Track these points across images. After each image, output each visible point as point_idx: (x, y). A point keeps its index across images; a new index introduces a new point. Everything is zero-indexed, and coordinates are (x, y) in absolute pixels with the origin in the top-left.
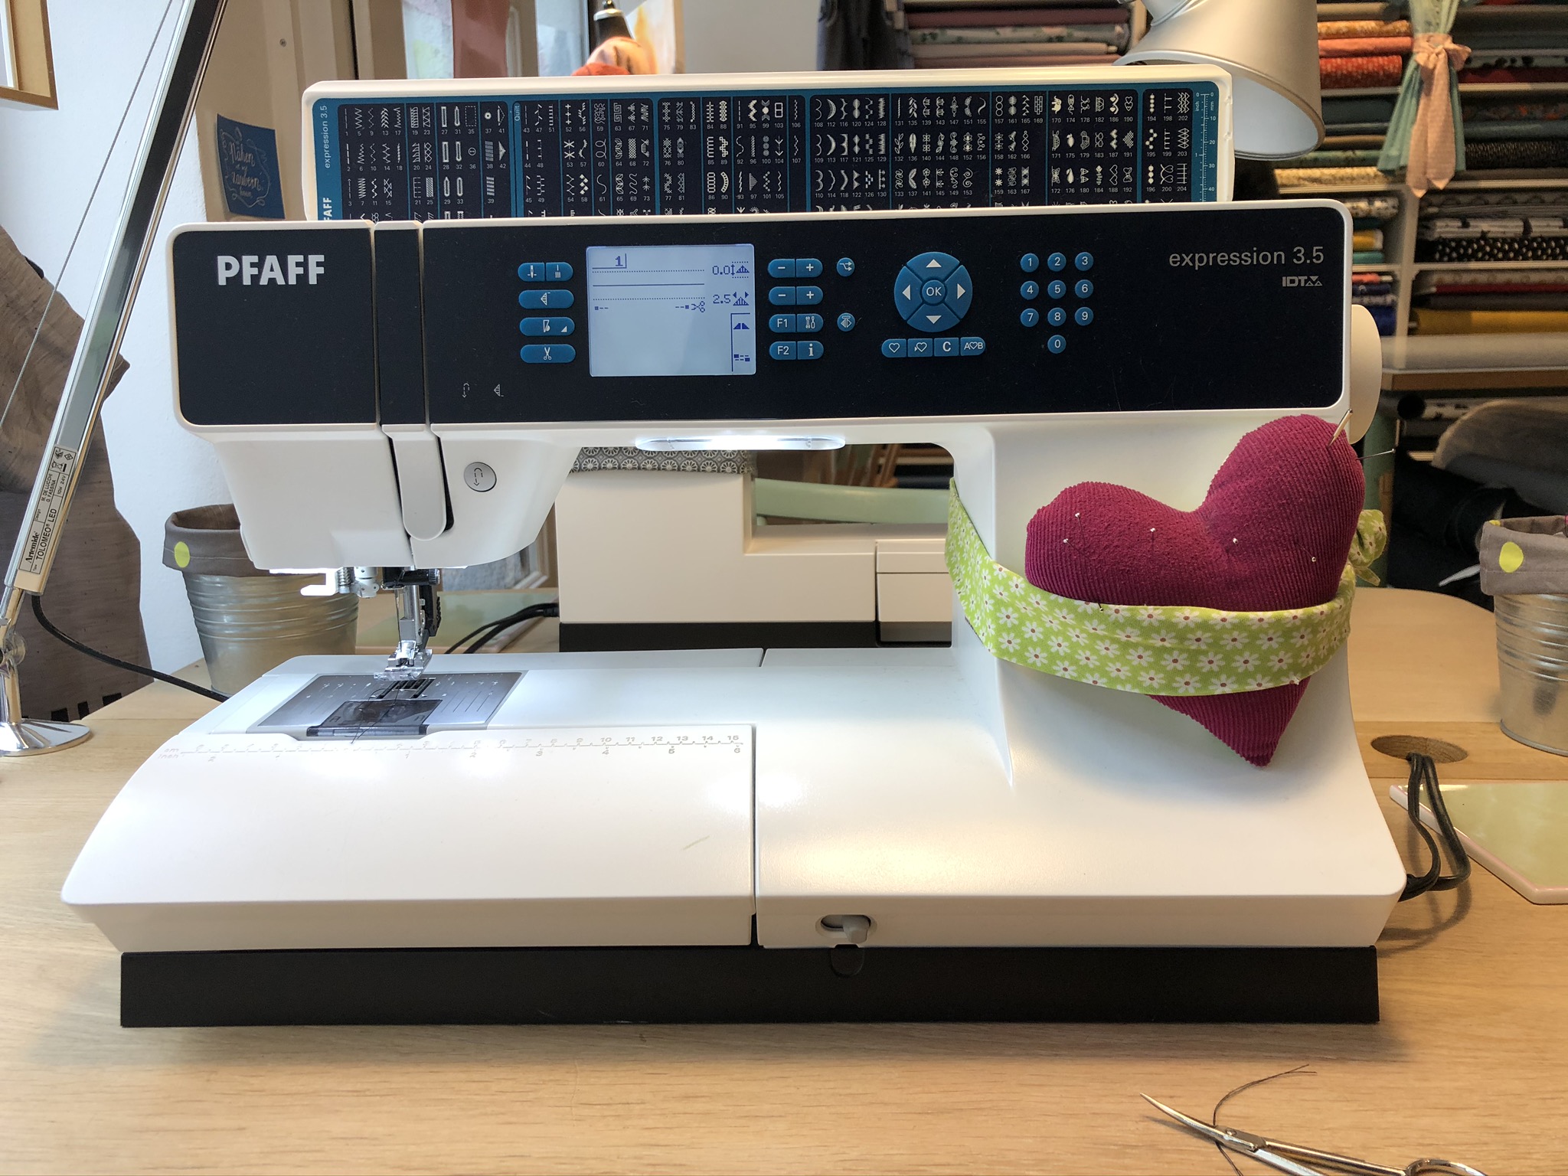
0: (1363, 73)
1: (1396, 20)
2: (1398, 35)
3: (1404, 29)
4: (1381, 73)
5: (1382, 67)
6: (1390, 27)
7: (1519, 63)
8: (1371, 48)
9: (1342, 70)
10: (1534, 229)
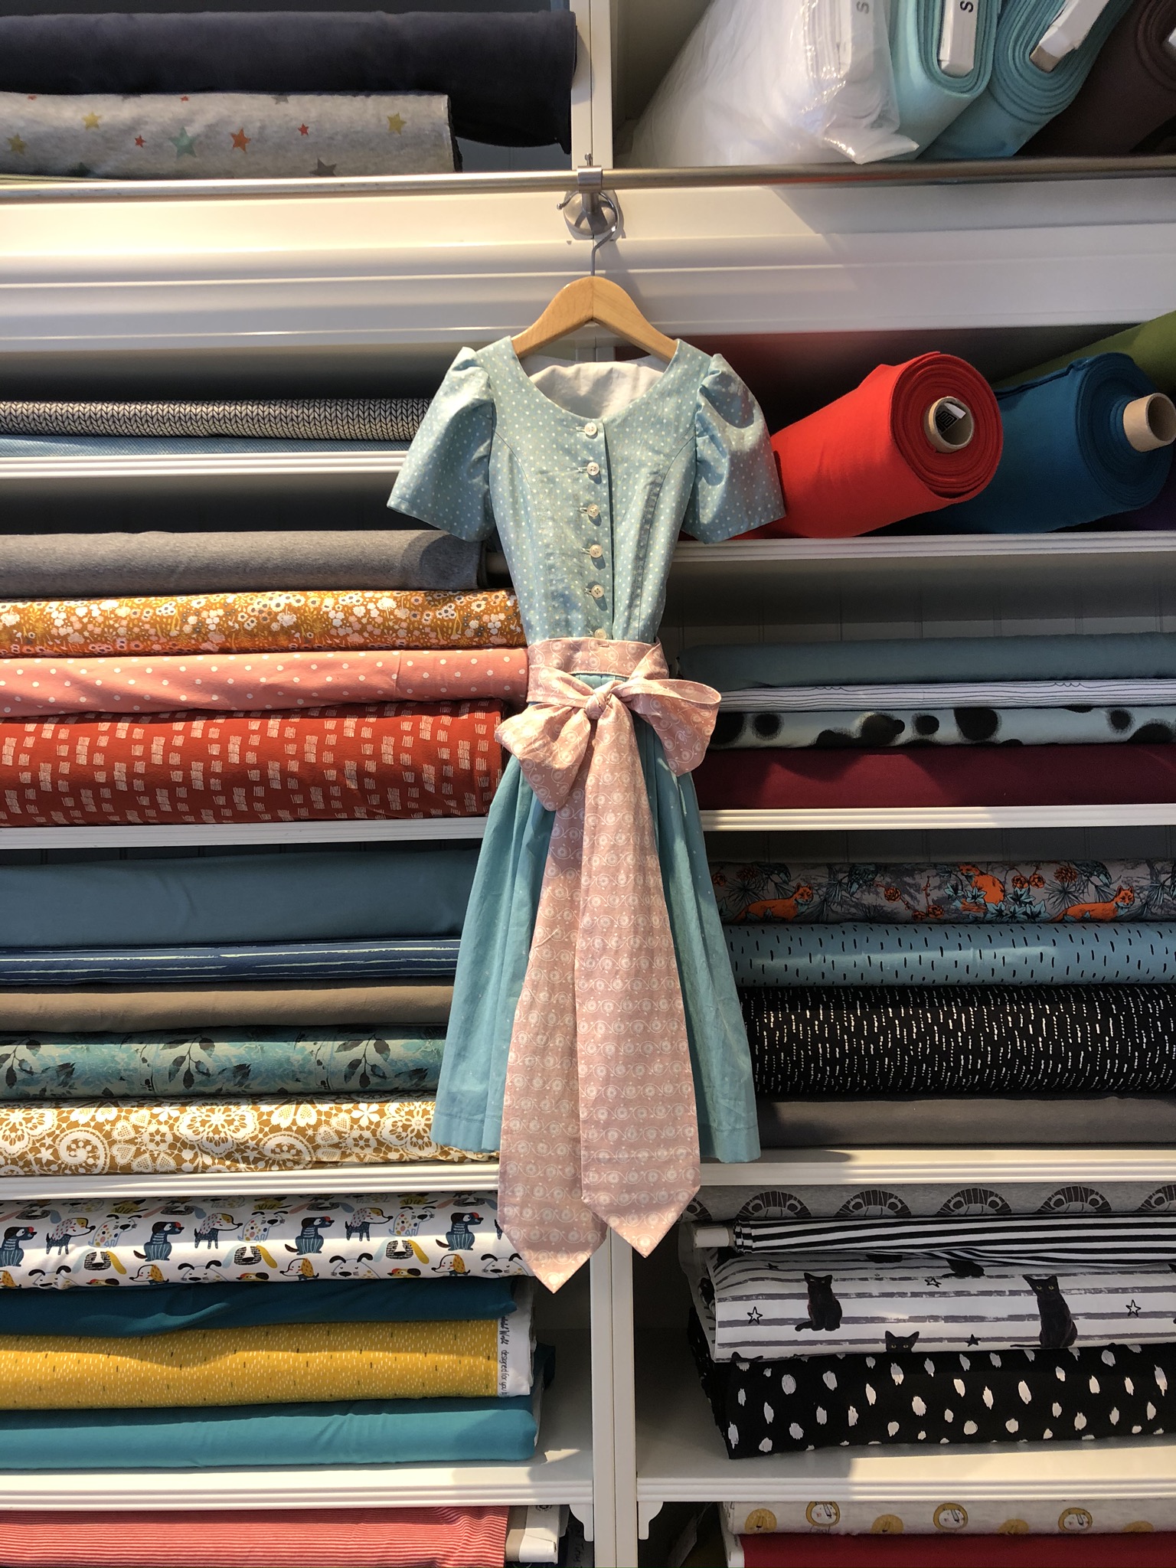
0: (361, 774)
1: (467, 590)
2: (481, 640)
3: (496, 620)
4: (429, 771)
5: (427, 751)
6: (448, 612)
7: (948, 731)
8: (384, 683)
9: (284, 758)
10: (1082, 1326)
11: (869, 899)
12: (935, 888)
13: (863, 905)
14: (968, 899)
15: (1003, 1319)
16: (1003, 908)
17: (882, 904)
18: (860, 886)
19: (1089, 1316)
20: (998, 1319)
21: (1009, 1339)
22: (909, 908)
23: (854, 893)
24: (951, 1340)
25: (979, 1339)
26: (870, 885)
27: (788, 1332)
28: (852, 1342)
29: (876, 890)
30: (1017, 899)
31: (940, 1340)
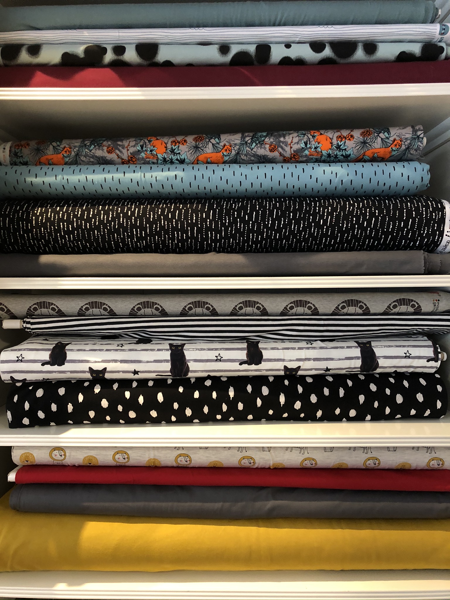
10: (192, 366)
11: (99, 153)
12: (132, 146)
13: (96, 157)
14: (148, 152)
15: (151, 362)
16: (166, 157)
17: (105, 156)
18: (95, 146)
19: (196, 361)
20: (148, 362)
21: (154, 372)
22: (119, 157)
23: (91, 150)
24: (124, 372)
25: (139, 372)
26: (100, 146)
27: (38, 367)
28: (72, 372)
29: (102, 149)
30: (172, 151)
31: (118, 372)
